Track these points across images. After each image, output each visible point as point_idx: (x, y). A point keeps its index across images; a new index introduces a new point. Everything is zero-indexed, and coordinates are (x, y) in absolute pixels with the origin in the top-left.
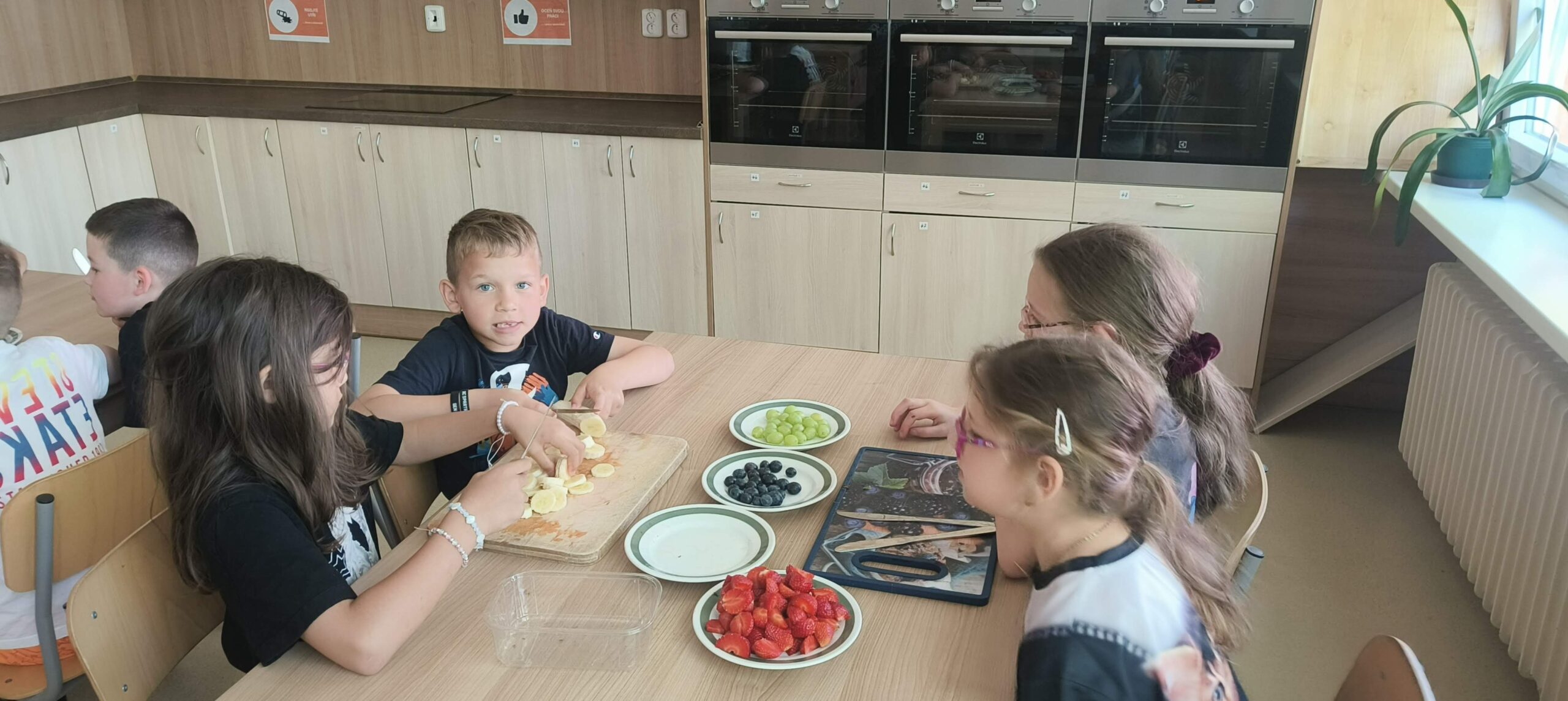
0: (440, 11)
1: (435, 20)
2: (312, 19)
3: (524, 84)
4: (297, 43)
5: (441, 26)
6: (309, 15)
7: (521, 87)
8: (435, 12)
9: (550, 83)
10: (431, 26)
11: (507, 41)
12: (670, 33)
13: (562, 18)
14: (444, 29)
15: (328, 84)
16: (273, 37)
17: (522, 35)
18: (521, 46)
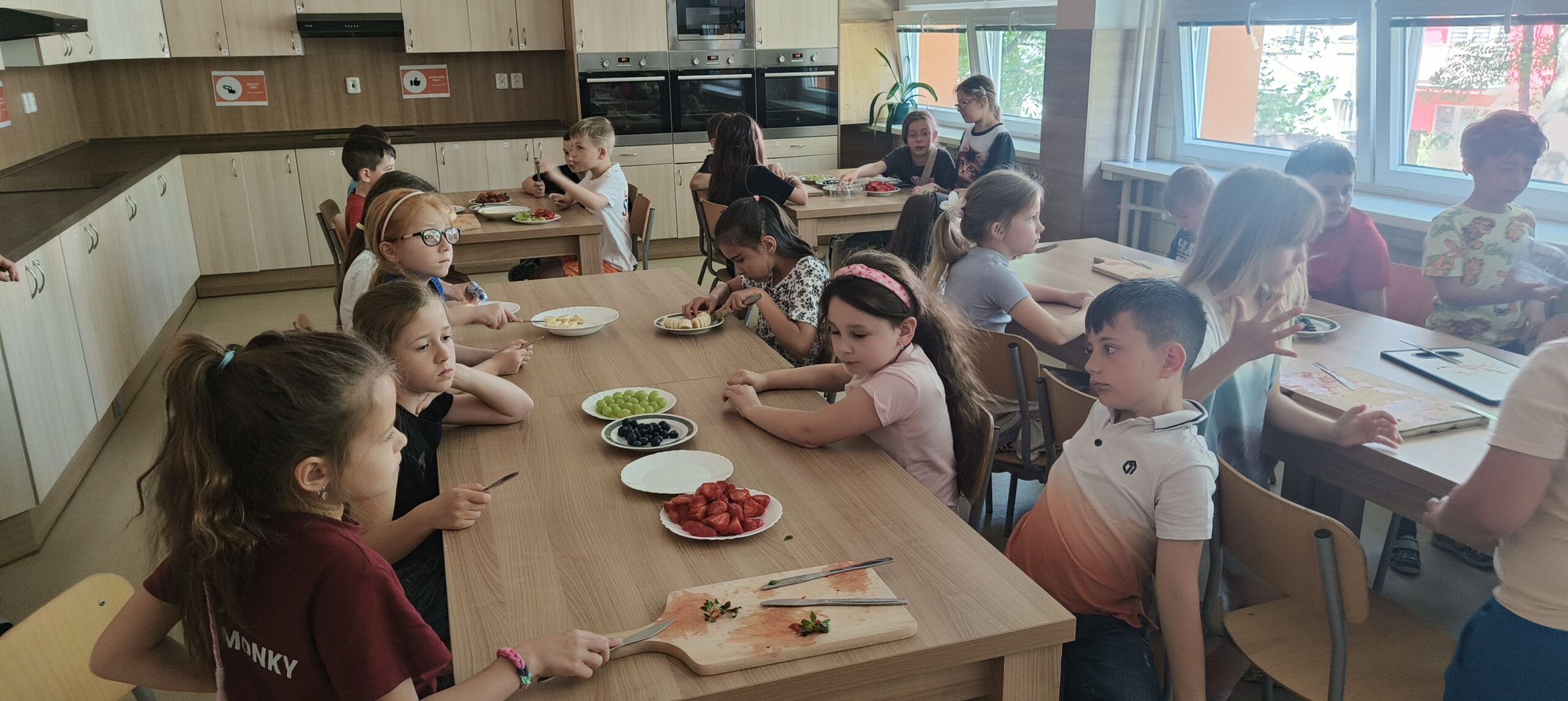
0: (357, 80)
1: (353, 86)
2: (254, 90)
3: (418, 121)
4: (240, 107)
5: (358, 90)
6: (252, 88)
7: (416, 124)
8: (354, 81)
9: (436, 121)
10: (351, 90)
11: (405, 97)
12: (513, 86)
13: (444, 81)
14: (360, 91)
15: (267, 133)
16: (218, 104)
17: (415, 93)
18: (416, 99)
